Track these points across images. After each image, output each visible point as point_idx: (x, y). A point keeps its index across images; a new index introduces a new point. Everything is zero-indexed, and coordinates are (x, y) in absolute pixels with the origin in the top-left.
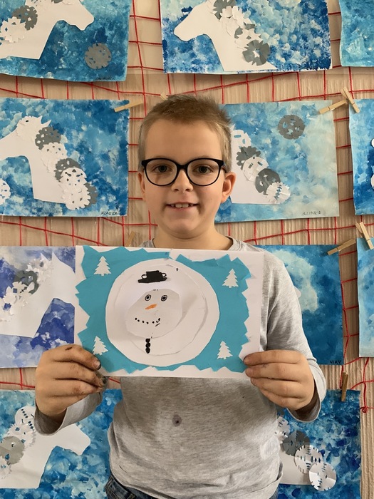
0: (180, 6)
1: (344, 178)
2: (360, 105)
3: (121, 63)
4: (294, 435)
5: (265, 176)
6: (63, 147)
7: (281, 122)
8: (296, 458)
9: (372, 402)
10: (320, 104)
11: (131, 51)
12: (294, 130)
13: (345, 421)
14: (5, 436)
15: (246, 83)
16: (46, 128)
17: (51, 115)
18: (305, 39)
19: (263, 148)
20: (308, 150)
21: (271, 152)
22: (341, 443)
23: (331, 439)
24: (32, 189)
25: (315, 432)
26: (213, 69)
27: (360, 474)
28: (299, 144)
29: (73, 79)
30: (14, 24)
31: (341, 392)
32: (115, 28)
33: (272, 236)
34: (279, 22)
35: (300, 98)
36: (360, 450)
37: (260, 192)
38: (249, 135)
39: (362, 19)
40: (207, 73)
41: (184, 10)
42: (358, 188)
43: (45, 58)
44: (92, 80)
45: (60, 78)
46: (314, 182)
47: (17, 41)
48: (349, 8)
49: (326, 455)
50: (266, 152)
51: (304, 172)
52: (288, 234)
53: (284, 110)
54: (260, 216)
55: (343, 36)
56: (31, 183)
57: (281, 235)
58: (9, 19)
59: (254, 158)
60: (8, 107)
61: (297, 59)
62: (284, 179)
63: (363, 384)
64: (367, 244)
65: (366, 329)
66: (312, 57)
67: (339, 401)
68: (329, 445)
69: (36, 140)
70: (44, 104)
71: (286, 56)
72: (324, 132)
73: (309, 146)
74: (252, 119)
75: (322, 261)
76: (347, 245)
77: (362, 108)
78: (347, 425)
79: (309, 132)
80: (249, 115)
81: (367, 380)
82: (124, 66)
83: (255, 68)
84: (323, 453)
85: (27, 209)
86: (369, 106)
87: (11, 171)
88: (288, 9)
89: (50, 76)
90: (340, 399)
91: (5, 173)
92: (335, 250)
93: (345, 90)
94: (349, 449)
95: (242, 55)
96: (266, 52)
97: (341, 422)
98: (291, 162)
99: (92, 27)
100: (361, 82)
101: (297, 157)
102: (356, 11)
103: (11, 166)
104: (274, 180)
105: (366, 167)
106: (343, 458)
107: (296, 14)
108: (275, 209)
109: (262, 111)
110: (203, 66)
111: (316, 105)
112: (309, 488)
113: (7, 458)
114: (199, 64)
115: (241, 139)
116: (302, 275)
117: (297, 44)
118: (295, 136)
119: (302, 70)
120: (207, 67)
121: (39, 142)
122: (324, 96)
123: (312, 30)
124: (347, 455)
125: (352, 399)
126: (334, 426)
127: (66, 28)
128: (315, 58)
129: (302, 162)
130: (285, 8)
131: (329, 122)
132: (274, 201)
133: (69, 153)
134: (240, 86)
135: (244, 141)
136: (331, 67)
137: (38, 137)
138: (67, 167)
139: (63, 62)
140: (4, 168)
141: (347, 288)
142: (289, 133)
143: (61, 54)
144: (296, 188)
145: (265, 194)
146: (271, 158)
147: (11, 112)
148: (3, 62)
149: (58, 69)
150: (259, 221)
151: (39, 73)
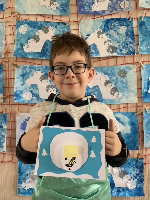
0: (86, 34)
1: (139, 90)
2: (145, 66)
4: (123, 172)
5: (114, 90)
6: (49, 81)
7: (119, 72)
8: (123, 179)
9: (147, 162)
10: (132, 66)
12: (123, 75)
13: (139, 168)
14: (32, 172)
15: (108, 59)
16: (43, 75)
17: (45, 70)
18: (127, 44)
19: (113, 81)
20: (128, 81)
22: (137, 175)
23: (134, 173)
24: (39, 94)
25: (129, 171)
26: (97, 55)
27: (144, 184)
28: (125, 79)
30: (32, 41)
31: (138, 159)
33: (116, 109)
34: (118, 39)
35: (125, 64)
36: (143, 177)
37: (112, 95)
38: (108, 76)
39: (146, 38)
40: (95, 57)
41: (87, 35)
42: (144, 94)
43: (42, 52)
45: (47, 59)
46: (129, 92)
47: (33, 46)
48: (142, 34)
49: (133, 178)
51: (126, 88)
52: (121, 108)
53: (120, 68)
54: (112, 103)
55: (140, 44)
56: (39, 93)
57: (119, 109)
58: (30, 39)
59: (110, 84)
60: (30, 68)
61: (124, 51)
62: (120, 91)
63: (145, 156)
64: (147, 112)
65: (146, 139)
66: (129, 51)
67: (137, 162)
68: (134, 175)
69: (40, 79)
70: (42, 67)
71: (121, 50)
72: (133, 75)
73: (128, 80)
74: (109, 71)
75: (132, 117)
76: (140, 112)
77: (146, 67)
78: (139, 169)
79: (128, 75)
80: (108, 70)
81: (146, 155)
83: (111, 55)
84: (132, 178)
85: (37, 101)
86: (148, 67)
87: (32, 89)
88: (122, 35)
89: (44, 58)
90: (137, 161)
91: (30, 90)
92: (136, 114)
93: (140, 62)
94: (140, 176)
95: (106, 50)
96: (114, 49)
97: (137, 168)
98: (122, 85)
100: (145, 59)
101: (124, 83)
102: (144, 35)
103: (32, 87)
104: (117, 91)
105: (147, 86)
106: (138, 179)
107: (124, 36)
108: (117, 100)
109: (113, 69)
110: (94, 54)
111: (131, 66)
112: (127, 189)
113: (33, 179)
115: (106, 78)
116: (125, 122)
117: (124, 46)
118: (124, 76)
119: (126, 55)
120: (95, 54)
121: (41, 79)
122: (133, 63)
123: (129, 42)
124: (139, 178)
125: (141, 161)
126: (135, 169)
127: (49, 42)
128: (130, 51)
129: (126, 85)
130: (121, 34)
131: (135, 72)
132: (116, 98)
133: (51, 83)
134: (106, 60)
135: (107, 78)
136: (135, 54)
137: (41, 78)
138: (50, 87)
139: (48, 53)
140: (30, 88)
141: (140, 126)
142: (122, 76)
143: (47, 51)
144: (124, 94)
145: (114, 95)
146: (116, 84)
147: (31, 70)
148: (29, 53)
149: (47, 56)
150: (112, 104)
151: (41, 57)
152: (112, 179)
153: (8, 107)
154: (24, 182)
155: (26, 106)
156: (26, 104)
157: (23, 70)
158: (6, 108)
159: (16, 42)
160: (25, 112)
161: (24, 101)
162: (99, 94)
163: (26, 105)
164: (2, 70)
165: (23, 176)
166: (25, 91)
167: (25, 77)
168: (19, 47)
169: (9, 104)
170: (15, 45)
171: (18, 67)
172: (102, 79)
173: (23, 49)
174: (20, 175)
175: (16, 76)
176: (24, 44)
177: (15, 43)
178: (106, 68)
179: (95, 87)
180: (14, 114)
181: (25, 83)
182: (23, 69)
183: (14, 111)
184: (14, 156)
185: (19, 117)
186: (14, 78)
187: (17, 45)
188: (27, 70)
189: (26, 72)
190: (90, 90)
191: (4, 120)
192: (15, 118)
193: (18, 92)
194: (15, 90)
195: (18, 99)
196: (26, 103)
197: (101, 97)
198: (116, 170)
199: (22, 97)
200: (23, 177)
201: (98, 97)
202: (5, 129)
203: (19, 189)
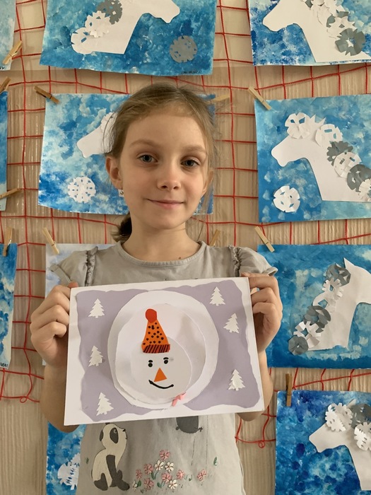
3: (206, 56)
5: (358, 172)
11: (217, 43)
15: (338, 74)
19: (355, 143)
21: (363, 147)
26: (304, 60)
29: (158, 73)
30: (99, 18)
32: (201, 19)
33: (364, 235)
37: (352, 189)
40: (298, 64)
43: (129, 52)
44: (177, 75)
45: (145, 73)
47: (101, 35)
50: (358, 147)
54: (352, 214)
58: (93, 13)
59: (346, 153)
60: (92, 103)
74: (343, 113)
80: (340, 109)
82: (210, 59)
83: (349, 59)
85: (112, 207)
87: (96, 167)
89: (135, 71)
91: (90, 170)
95: (334, 45)
96: (361, 41)
99: (178, 19)
103: (97, 163)
104: (367, 177)
108: (368, 207)
109: (355, 104)
110: (293, 57)
114: (289, 55)
115: (332, 133)
120: (298, 58)
127: (151, 21)
134: (331, 78)
135: (335, 136)
139: (147, 56)
140: (89, 165)
143: (145, 49)
145: (357, 191)
146: (364, 153)
147: (95, 109)
148: (88, 57)
149: (143, 64)
150: (350, 220)
151: (124, 68)
152: (350, 463)
153: (20, 225)
154: (67, 464)
155: (74, 224)
156: (77, 217)
157: (68, 111)
158: (13, 229)
159: (49, 23)
160: (74, 242)
161: (70, 207)
162: (311, 186)
163: (77, 220)
164: (6, 108)
165: (63, 445)
166: (74, 175)
167: (74, 131)
168: (59, 37)
169: (25, 216)
170: (46, 33)
171: (56, 101)
172: (318, 138)
173: (69, 43)
174: (53, 442)
175: (46, 128)
176: (73, 27)
177: (44, 27)
178: (333, 103)
179: (298, 162)
180: (38, 247)
181: (75, 149)
182: (69, 107)
183: (39, 239)
184: (35, 380)
185: (54, 257)
186: (41, 136)
187: (51, 30)
188: (81, 109)
189: (80, 117)
190: (280, 172)
191: (9, 267)
192: (41, 259)
193: (53, 178)
194: (42, 171)
195: (52, 198)
196: (76, 211)
197: (316, 195)
198: (365, 435)
199: (65, 192)
200: (63, 447)
201: (306, 194)
202: (10, 293)
203: (50, 486)
